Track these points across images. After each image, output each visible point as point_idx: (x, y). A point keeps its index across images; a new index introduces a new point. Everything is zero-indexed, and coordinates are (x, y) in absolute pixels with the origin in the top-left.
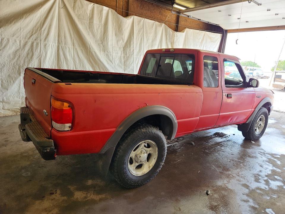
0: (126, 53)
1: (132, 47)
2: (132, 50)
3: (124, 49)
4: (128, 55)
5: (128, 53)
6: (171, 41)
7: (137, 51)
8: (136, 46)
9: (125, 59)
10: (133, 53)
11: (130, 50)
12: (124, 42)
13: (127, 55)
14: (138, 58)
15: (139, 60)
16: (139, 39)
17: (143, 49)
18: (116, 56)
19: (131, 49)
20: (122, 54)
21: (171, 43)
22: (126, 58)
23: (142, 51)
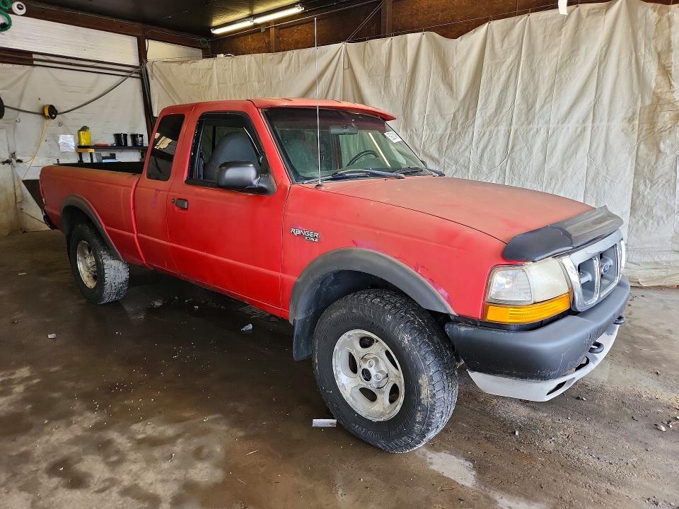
0: (457, 124)
4: (460, 129)
6: (656, 48)
7: (488, 114)
9: (450, 141)
10: (474, 122)
12: (456, 98)
13: (457, 129)
16: (498, 80)
18: (431, 136)
20: (445, 130)
21: (659, 54)
22: (453, 137)
23: (504, 111)
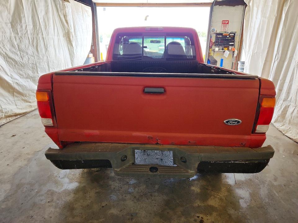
0: (17, 31)
1: (23, 21)
2: (24, 27)
3: (12, 25)
4: (20, 34)
5: (19, 30)
6: (63, 14)
7: (31, 28)
8: (28, 20)
9: (17, 41)
10: (27, 32)
11: (22, 27)
12: (9, 13)
13: (18, 34)
14: (35, 39)
15: (37, 41)
16: (29, 9)
17: (38, 24)
18: (3, 36)
19: (23, 25)
20: (11, 34)
22: (18, 39)
